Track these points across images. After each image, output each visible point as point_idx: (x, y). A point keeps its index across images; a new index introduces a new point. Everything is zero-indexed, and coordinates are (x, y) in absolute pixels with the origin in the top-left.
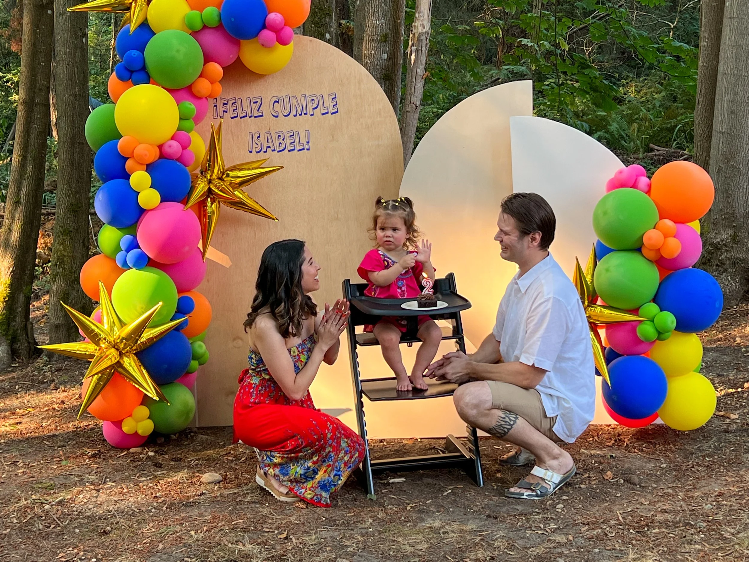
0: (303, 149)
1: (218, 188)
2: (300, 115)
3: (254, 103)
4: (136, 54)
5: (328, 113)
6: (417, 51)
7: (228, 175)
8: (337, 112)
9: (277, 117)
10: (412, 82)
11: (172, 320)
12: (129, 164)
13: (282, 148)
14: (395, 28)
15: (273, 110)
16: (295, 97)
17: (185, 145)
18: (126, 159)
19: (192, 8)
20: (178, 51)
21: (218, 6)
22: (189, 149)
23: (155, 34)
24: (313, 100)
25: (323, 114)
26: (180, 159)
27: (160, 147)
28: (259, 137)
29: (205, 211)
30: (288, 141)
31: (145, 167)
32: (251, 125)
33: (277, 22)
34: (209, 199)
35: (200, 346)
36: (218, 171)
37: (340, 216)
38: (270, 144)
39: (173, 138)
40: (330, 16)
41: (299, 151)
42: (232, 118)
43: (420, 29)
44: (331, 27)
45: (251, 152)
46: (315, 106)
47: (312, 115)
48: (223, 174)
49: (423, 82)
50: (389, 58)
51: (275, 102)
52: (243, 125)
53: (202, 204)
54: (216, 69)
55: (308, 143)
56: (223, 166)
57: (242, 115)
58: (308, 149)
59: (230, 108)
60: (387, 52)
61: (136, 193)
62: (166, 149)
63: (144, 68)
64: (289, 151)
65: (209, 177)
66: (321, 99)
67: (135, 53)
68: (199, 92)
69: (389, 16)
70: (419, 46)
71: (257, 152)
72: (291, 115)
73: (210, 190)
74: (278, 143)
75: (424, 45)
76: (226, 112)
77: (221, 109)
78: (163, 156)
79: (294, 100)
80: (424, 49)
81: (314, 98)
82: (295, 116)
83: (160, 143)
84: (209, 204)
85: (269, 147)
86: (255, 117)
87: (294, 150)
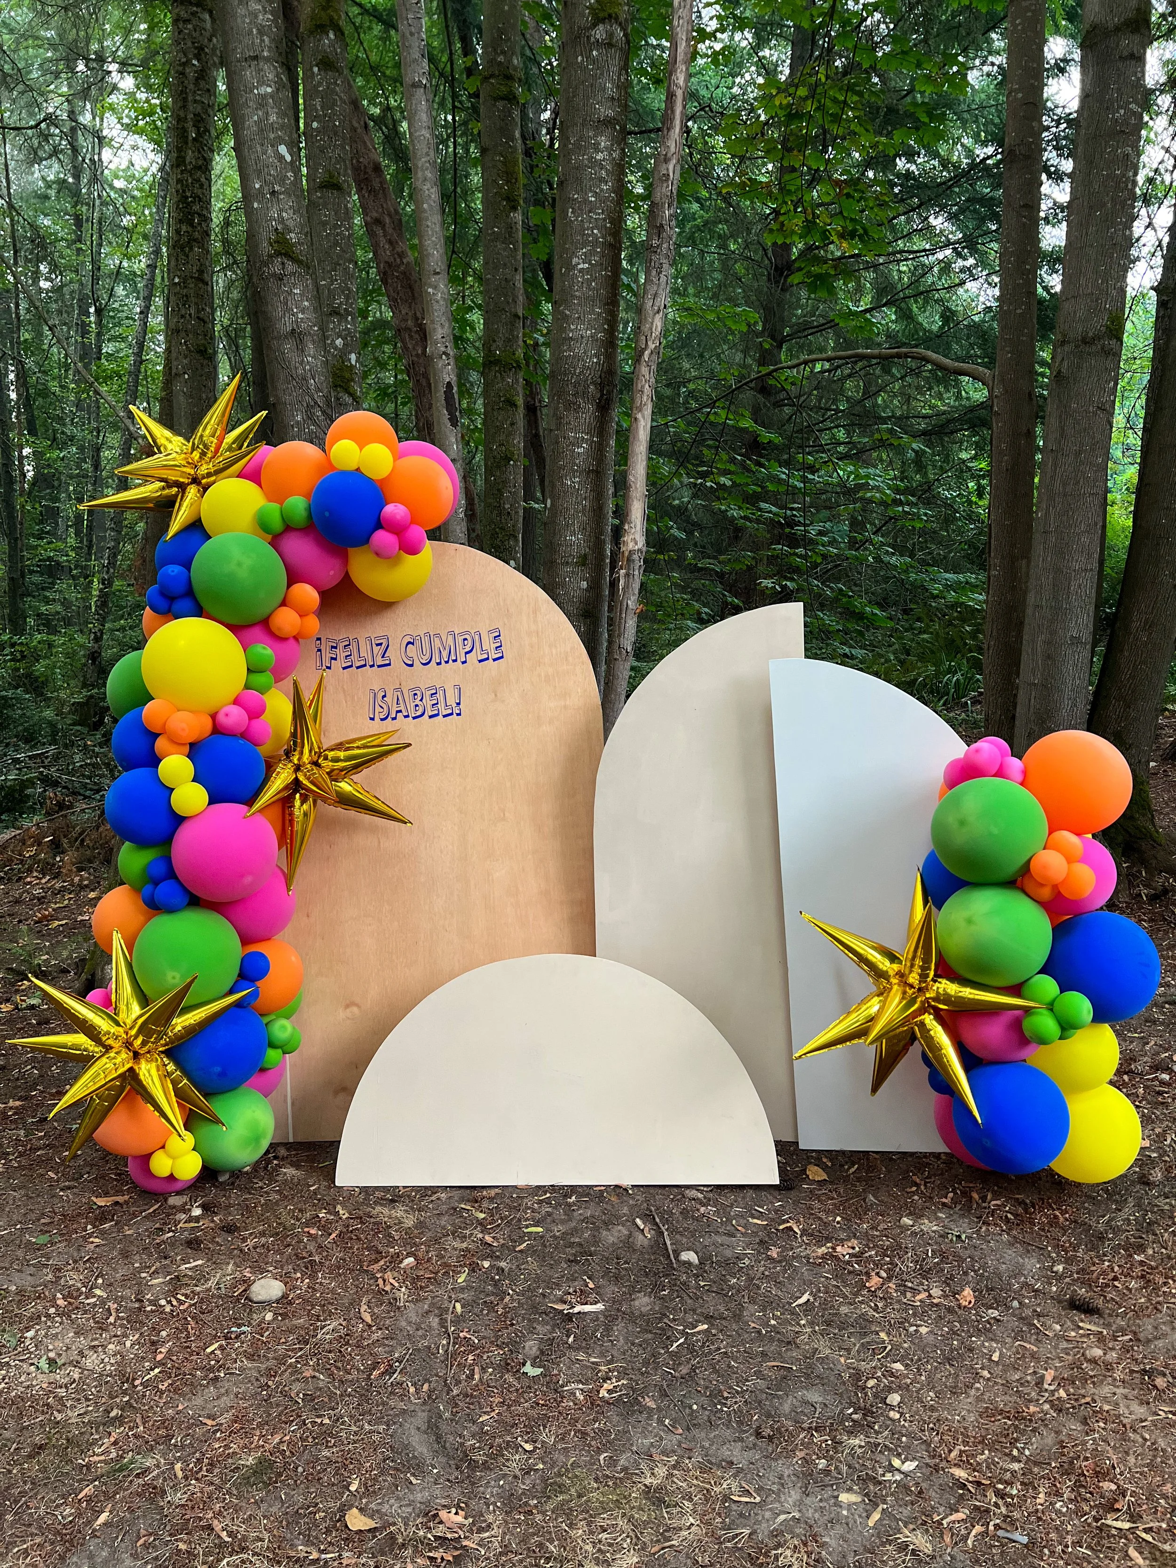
0: (452, 714)
1: (308, 779)
2: (447, 662)
3: (377, 645)
4: (176, 571)
5: (487, 659)
6: (627, 575)
7: (326, 758)
8: (502, 657)
9: (412, 665)
10: (621, 618)
11: (231, 992)
12: (161, 744)
13: (419, 713)
14: (598, 546)
15: (407, 657)
16: (438, 635)
17: (255, 712)
18: (157, 735)
19: (270, 500)
20: (239, 564)
21: (307, 496)
22: (262, 717)
23: (210, 537)
24: (465, 639)
25: (480, 661)
26: (246, 735)
27: (214, 716)
28: (384, 696)
29: (291, 814)
30: (428, 702)
31: (187, 749)
32: (373, 678)
33: (398, 517)
34: (298, 796)
35: (284, 1027)
36: (310, 751)
37: (507, 814)
38: (402, 708)
39: (237, 702)
40: (516, 538)
41: (444, 716)
42: (344, 668)
43: (631, 546)
44: (516, 552)
45: (372, 719)
46: (468, 649)
47: (464, 662)
48: (319, 757)
49: (636, 619)
50: (590, 588)
51: (409, 643)
52: (360, 678)
53: (285, 802)
54: (308, 594)
55: (458, 704)
56: (320, 742)
57: (359, 664)
58: (459, 714)
59: (341, 653)
60: (586, 580)
61: (168, 792)
62: (221, 718)
63: (189, 592)
64: (431, 717)
65: (296, 762)
66: (477, 637)
67: (174, 570)
68: (279, 629)
69: (588, 529)
70: (629, 569)
71: (382, 720)
72: (433, 662)
73: (296, 781)
74: (413, 705)
75: (637, 567)
76: (335, 659)
77: (327, 655)
78: (218, 729)
79: (437, 641)
80: (636, 573)
81: (467, 636)
82: (439, 664)
83: (213, 710)
84: (297, 803)
85: (400, 711)
86: (379, 666)
87: (437, 715)
